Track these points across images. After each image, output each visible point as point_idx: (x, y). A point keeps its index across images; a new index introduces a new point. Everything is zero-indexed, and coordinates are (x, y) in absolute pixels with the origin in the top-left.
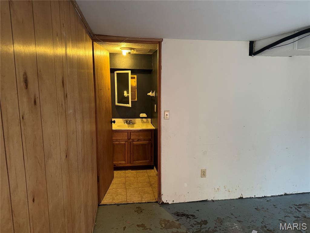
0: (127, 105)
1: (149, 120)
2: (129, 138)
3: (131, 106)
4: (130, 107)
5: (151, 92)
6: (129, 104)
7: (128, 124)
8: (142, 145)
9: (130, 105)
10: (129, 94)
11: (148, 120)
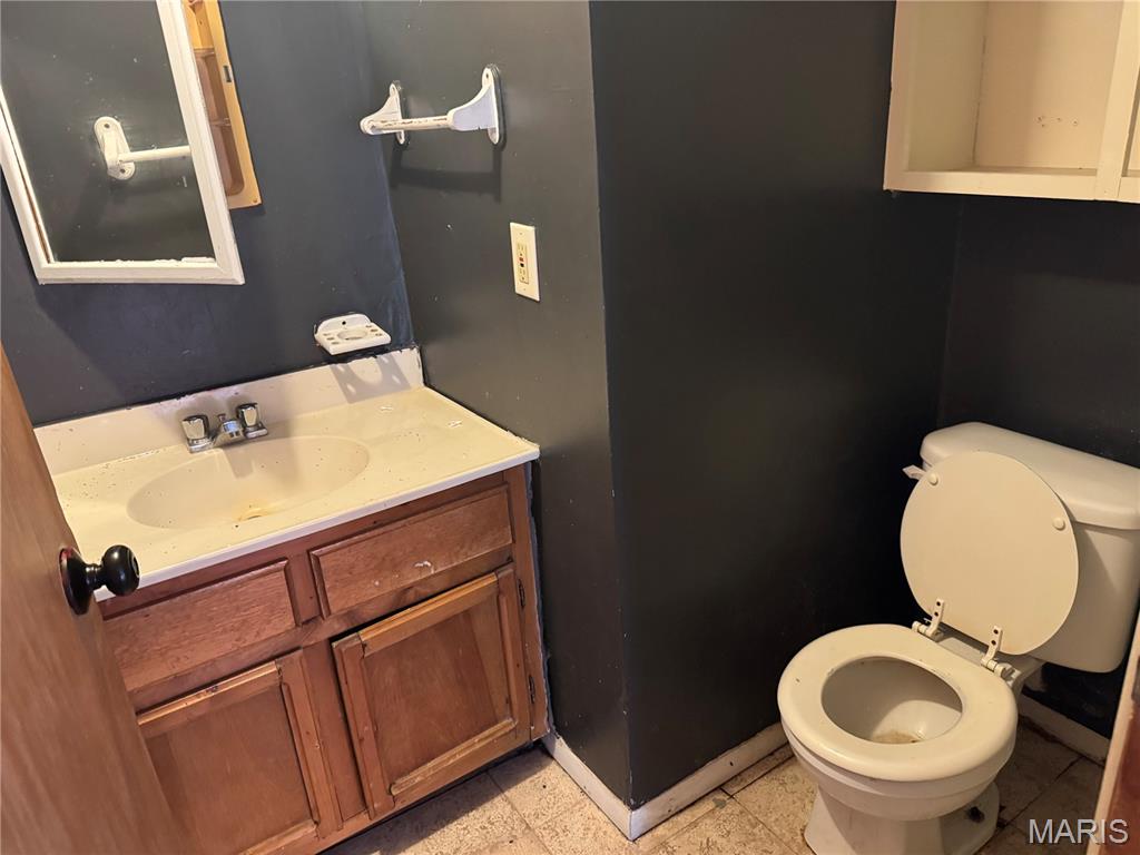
0: (191, 269)
1: (408, 359)
2: (308, 610)
3: (238, 278)
4: (233, 288)
5: (394, 100)
6: (209, 252)
7: (226, 445)
8: (445, 626)
9: (223, 266)
10: (184, 142)
11: (395, 368)
